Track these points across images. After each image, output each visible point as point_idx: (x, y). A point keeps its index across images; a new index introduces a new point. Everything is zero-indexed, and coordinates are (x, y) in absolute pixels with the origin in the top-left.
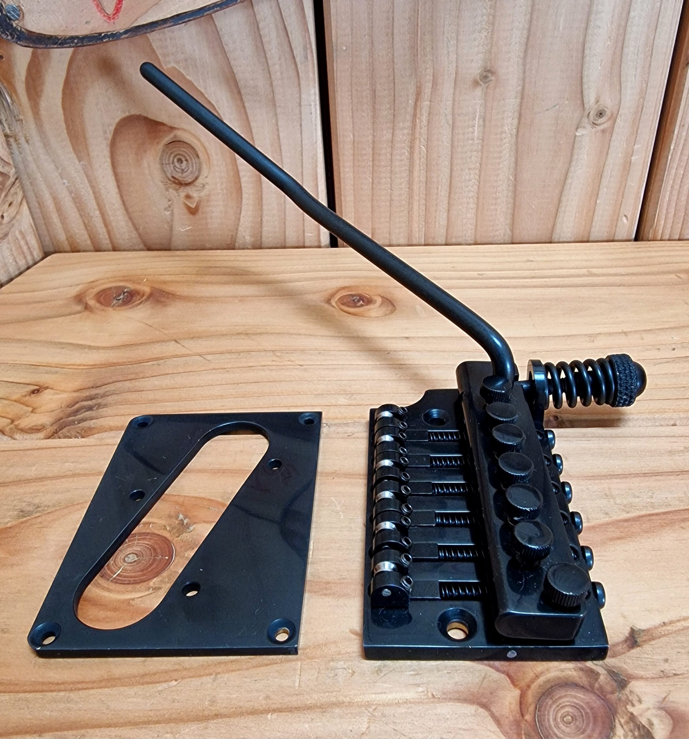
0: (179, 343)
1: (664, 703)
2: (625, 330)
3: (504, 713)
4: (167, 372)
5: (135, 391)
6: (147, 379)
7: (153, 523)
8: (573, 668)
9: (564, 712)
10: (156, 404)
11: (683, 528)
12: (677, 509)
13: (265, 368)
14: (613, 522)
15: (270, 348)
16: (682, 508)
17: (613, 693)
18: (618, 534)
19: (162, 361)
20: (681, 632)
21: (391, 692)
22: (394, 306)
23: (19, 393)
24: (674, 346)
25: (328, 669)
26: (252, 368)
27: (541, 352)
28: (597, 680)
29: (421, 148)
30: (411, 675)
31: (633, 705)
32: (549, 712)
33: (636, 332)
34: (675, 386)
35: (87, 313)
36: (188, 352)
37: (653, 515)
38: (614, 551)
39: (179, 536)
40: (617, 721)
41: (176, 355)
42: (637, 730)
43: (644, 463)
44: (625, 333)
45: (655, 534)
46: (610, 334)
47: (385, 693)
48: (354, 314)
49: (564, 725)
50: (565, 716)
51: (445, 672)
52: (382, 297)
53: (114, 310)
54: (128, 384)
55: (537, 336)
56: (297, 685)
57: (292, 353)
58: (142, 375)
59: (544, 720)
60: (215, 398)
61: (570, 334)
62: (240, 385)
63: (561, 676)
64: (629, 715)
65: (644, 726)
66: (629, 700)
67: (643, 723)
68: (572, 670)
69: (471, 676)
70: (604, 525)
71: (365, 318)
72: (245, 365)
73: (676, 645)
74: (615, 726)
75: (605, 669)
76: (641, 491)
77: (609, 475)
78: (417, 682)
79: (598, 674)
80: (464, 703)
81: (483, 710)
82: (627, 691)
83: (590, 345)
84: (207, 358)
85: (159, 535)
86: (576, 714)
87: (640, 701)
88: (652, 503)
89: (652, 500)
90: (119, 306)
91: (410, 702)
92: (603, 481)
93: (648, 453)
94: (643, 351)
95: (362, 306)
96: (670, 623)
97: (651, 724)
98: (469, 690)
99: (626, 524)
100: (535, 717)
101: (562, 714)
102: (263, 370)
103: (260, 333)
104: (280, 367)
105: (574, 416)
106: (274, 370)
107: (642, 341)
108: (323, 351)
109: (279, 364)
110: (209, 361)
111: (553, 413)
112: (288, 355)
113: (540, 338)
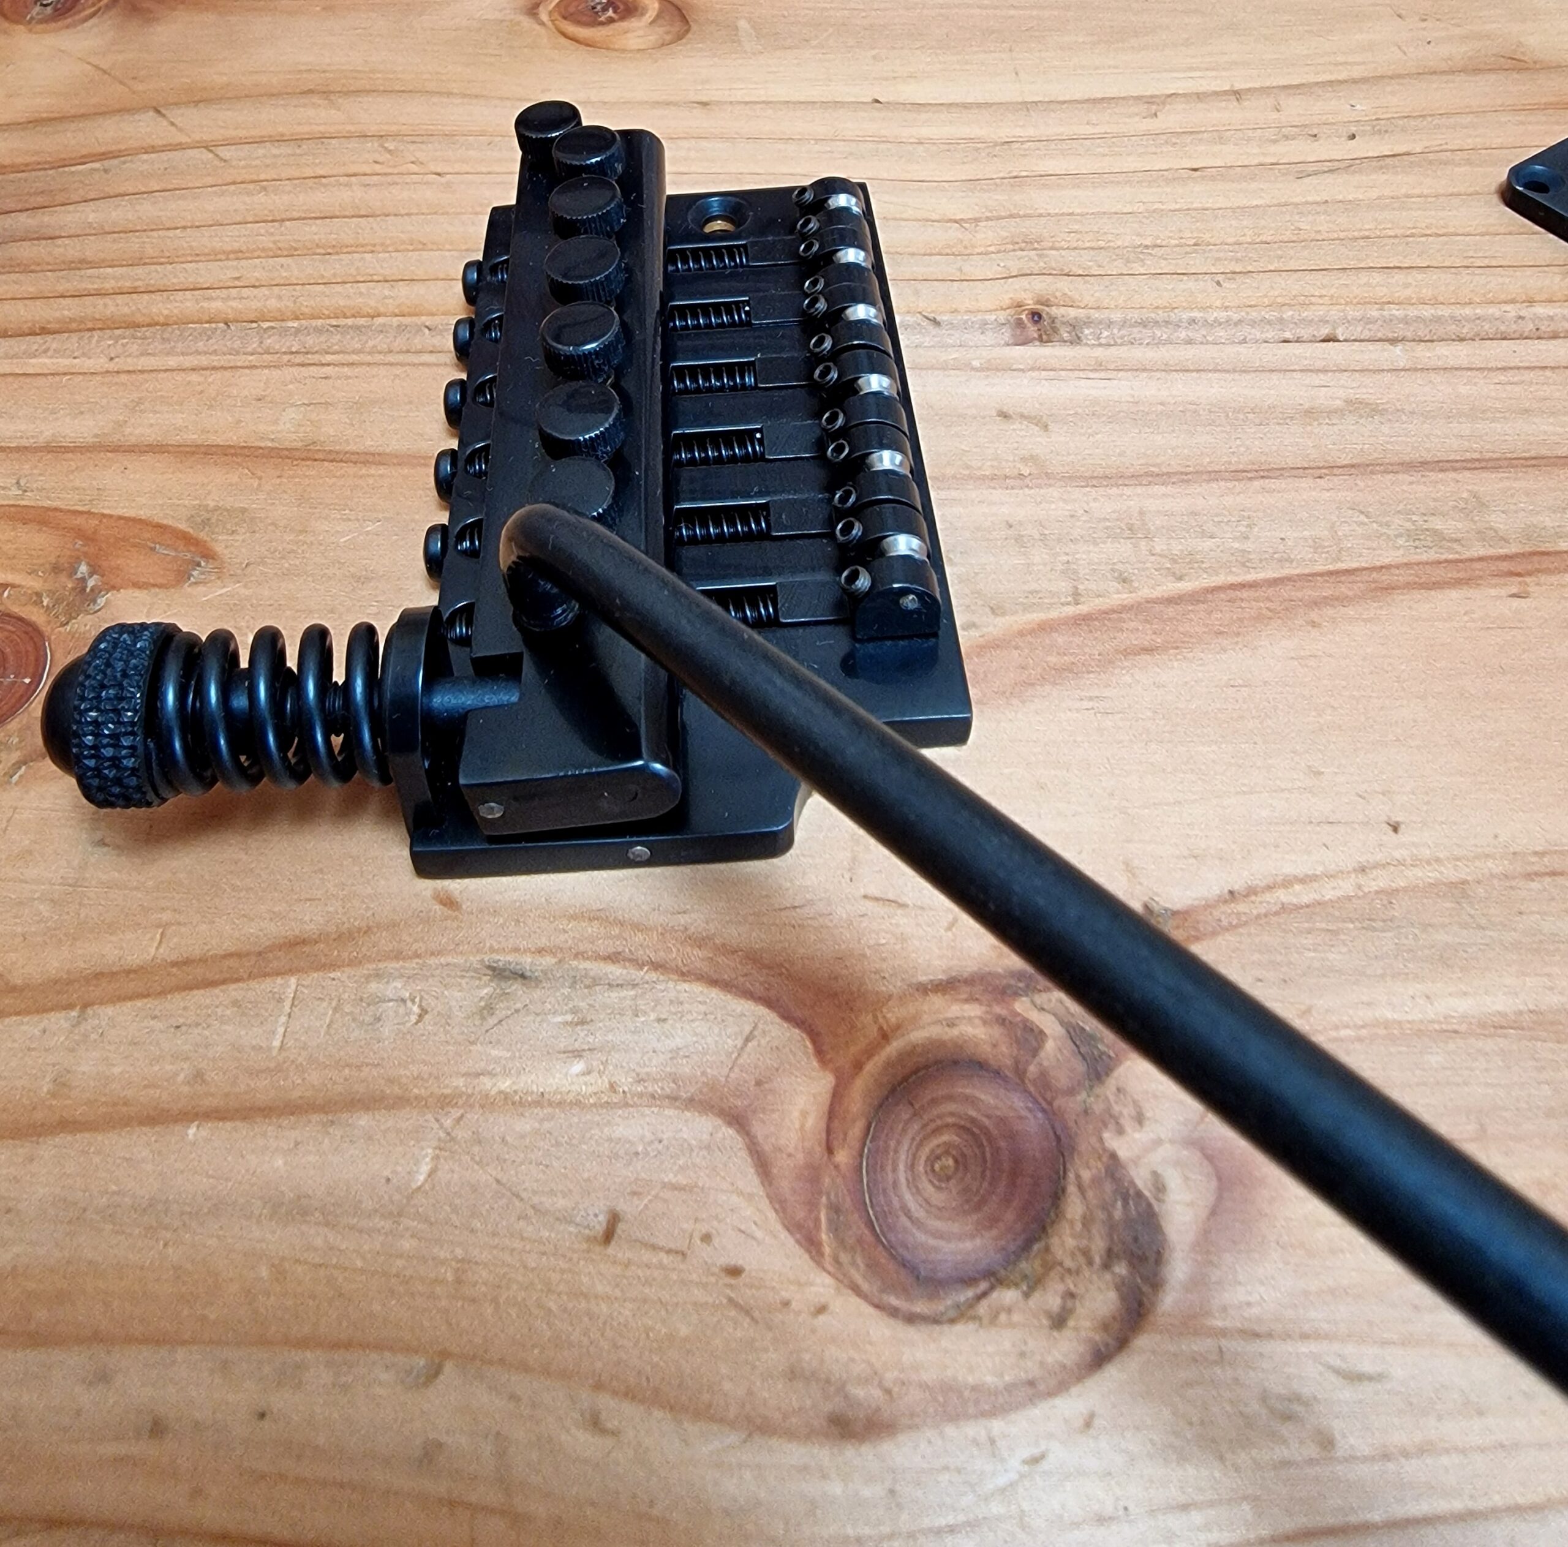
0: (164, 116)
1: (1202, 1126)
2: (1238, 86)
3: (782, 1142)
4: (122, 190)
5: (38, 239)
6: (71, 208)
7: (13, 586)
8: (981, 1018)
9: (938, 1146)
10: (83, 272)
11: (1314, 624)
12: (1307, 571)
13: (353, 179)
14: (1140, 604)
15: (373, 129)
16: (1319, 568)
17: (1071, 1092)
18: (1146, 640)
19: (116, 162)
20: (1274, 919)
21: (506, 1072)
22: (687, 22)
24: (1352, 129)
25: (361, 1000)
26: (324, 180)
27: (1022, 143)
28: (1035, 1052)
30: (566, 1023)
31: (1120, 1131)
32: (899, 1143)
33: (1265, 91)
34: (1342, 235)
36: (184, 139)
37: (1243, 586)
38: (1130, 686)
39: (67, 623)
40: (1071, 1175)
41: (153, 147)
42: (1119, 1204)
43: (1238, 442)
44: (1237, 94)
45: (1239, 639)
46: (1200, 97)
47: (491, 1074)
48: (588, 43)
49: (931, 1181)
50: (938, 1158)
51: (653, 1016)
53: (30, 31)
54: (24, 221)
55: (1020, 100)
56: (276, 1043)
57: (422, 143)
58: (60, 198)
59: (882, 1168)
60: (223, 257)
61: (1100, 96)
62: (288, 223)
63: (946, 1038)
64: (1105, 1159)
65: (1139, 1194)
66: (1111, 1116)
67: (1140, 1184)
68: (977, 1021)
69: (716, 1031)
70: (1114, 611)
71: (615, 54)
72: (309, 172)
73: (1256, 957)
74: (1064, 1190)
75: (1062, 1023)
76: (1219, 519)
77: (1147, 474)
78: (577, 1045)
79: (1040, 1036)
80: (687, 1108)
81: (731, 1131)
82: (1110, 1087)
83: (1147, 125)
84: (221, 155)
85: (20, 619)
86: (967, 1151)
87: (1140, 1119)
88: (1244, 551)
89: (1249, 546)
90: (41, 22)
91: (550, 1104)
92: (1127, 491)
93: (1251, 416)
94: (1275, 142)
95: (611, 20)
96: (1247, 896)
97: (1160, 1187)
98: (704, 1073)
99: (1170, 611)
100: (861, 1156)
101: (932, 1151)
102: (348, 185)
103: (358, 92)
104: (389, 179)
105: (1081, 313)
106: (375, 185)
107: (1275, 115)
108: (500, 138)
109: (390, 170)
110: (225, 161)
111: (1031, 305)
112: (412, 147)
113: (1027, 106)
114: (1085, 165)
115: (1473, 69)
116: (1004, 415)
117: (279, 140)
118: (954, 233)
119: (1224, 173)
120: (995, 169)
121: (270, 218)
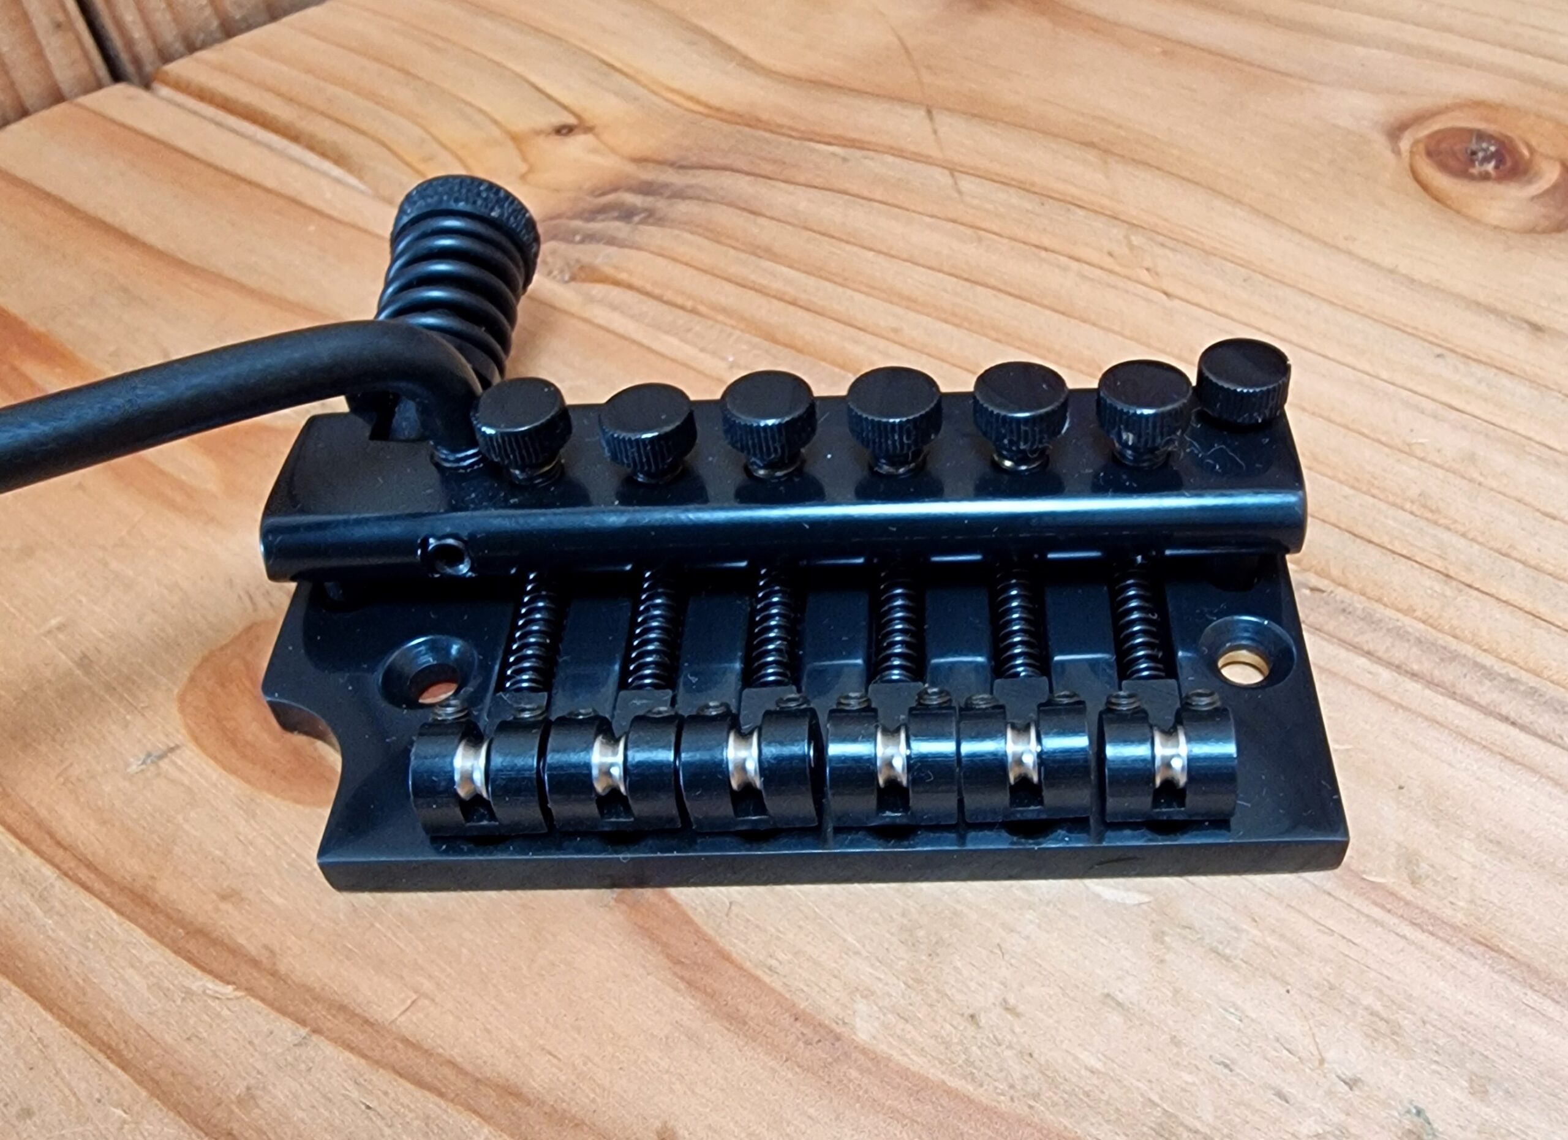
10: (762, 262)
13: (1075, 265)
15: (1130, 214)
23: (533, 120)
36: (935, 153)
57: (1173, 250)
58: (786, 174)
60: (895, 299)
62: (979, 288)
71: (1460, 221)
72: (1033, 238)
95: (1484, 178)
102: (1065, 269)
103: (1137, 162)
104: (1112, 279)
106: (1092, 280)
108: (1261, 278)
109: (1117, 269)
110: (960, 192)
112: (1160, 251)
117: (1024, 188)
121: (966, 276)
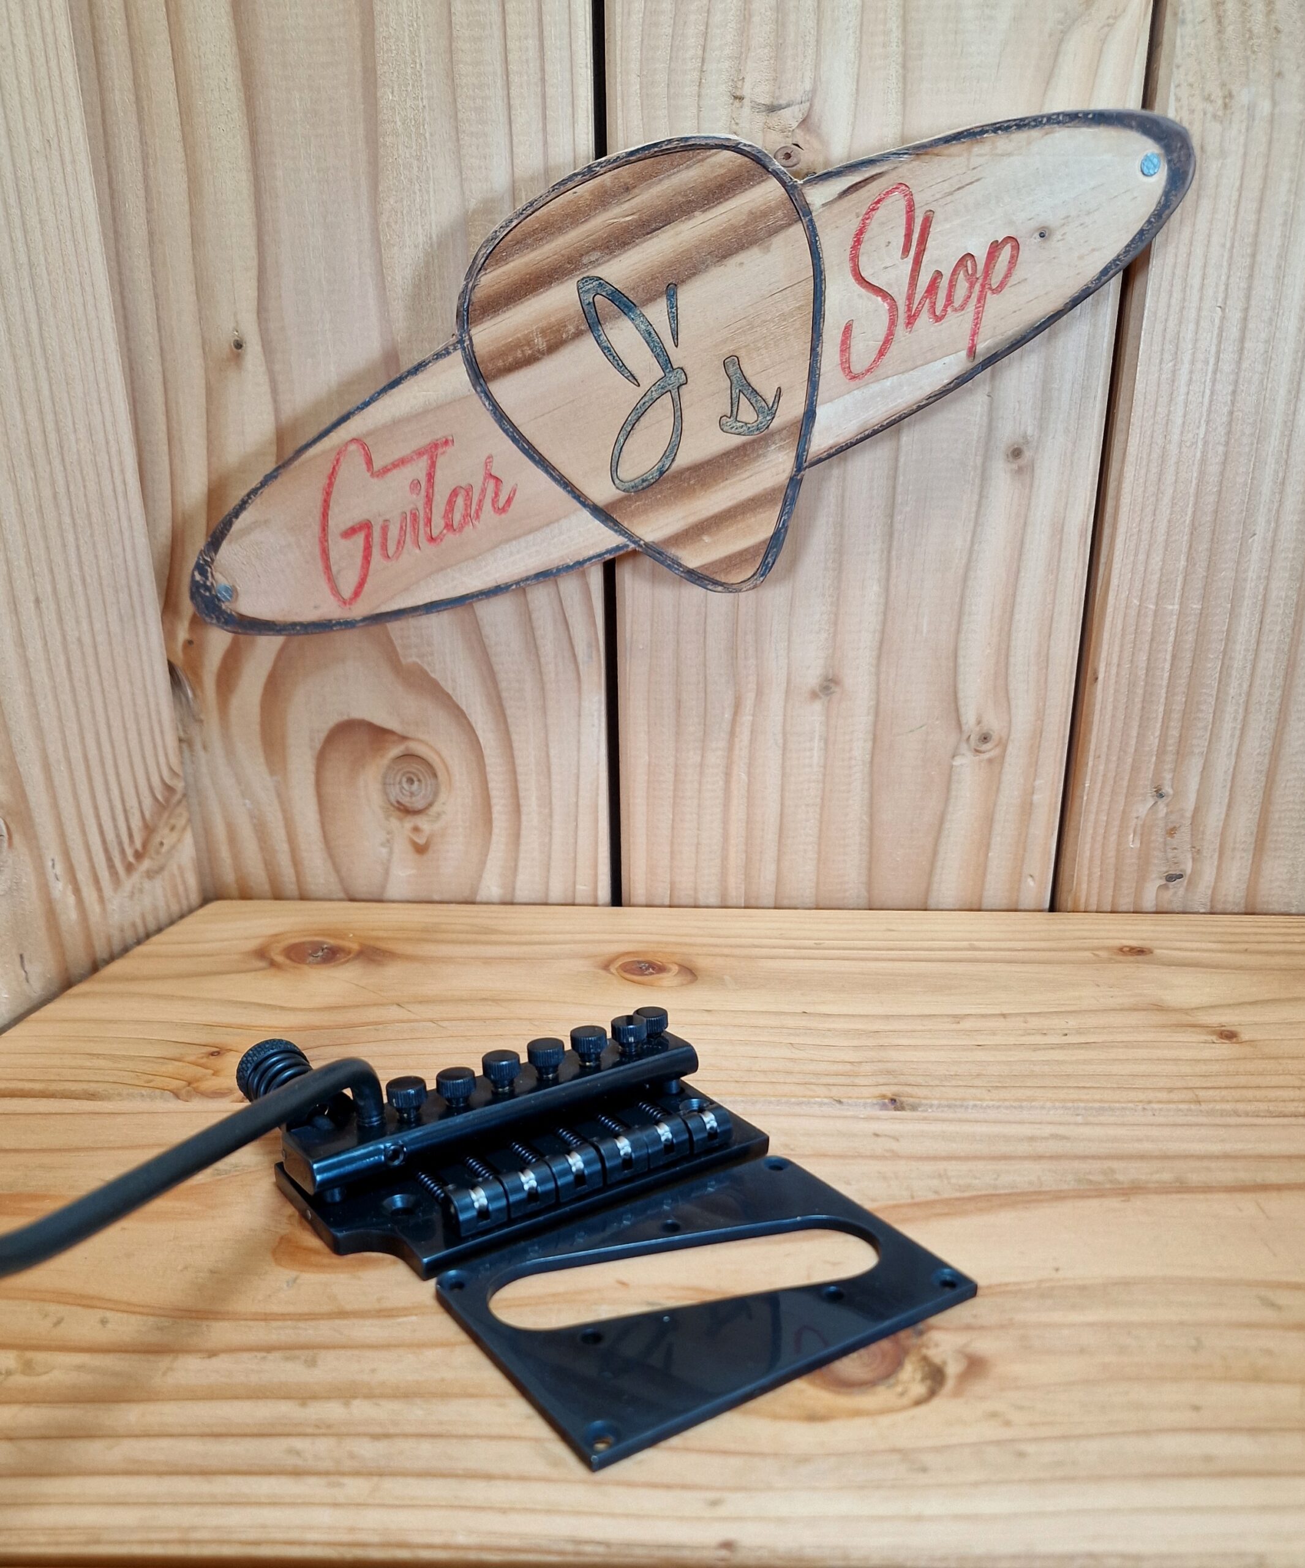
0: (403, 1007)
2: (1005, 1012)
4: (388, 1038)
6: (363, 1045)
11: (1026, 1208)
14: (943, 1200)
15: (525, 1016)
18: (945, 1211)
19: (380, 1026)
22: (695, 976)
23: (193, 1054)
24: (1066, 1032)
26: (502, 1036)
29: (740, 774)
31: (928, 1349)
33: (1018, 1014)
35: (273, 971)
36: (418, 1018)
37: (993, 1195)
41: (401, 1020)
42: (927, 1367)
43: (995, 1147)
44: (1004, 1016)
45: (991, 1212)
46: (983, 1016)
48: (639, 983)
52: (680, 965)
54: (337, 1050)
58: (355, 1042)
64: (921, 1356)
67: (936, 1363)
71: (654, 988)
74: (903, 1363)
76: (983, 1173)
83: (955, 1026)
84: (441, 1024)
89: (996, 1182)
90: (314, 965)
92: (938, 1162)
93: (1002, 1138)
94: (1023, 1036)
95: (651, 974)
99: (958, 1202)
103: (512, 1000)
105: (917, 1101)
107: (1023, 1025)
110: (444, 1027)
111: (890, 1095)
113: (887, 1017)
114: (919, 1042)
115: (1135, 1009)
116: (876, 1135)
118: (848, 1067)
119: (996, 1047)
120: (871, 1042)
